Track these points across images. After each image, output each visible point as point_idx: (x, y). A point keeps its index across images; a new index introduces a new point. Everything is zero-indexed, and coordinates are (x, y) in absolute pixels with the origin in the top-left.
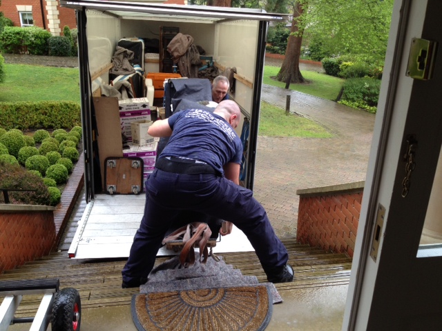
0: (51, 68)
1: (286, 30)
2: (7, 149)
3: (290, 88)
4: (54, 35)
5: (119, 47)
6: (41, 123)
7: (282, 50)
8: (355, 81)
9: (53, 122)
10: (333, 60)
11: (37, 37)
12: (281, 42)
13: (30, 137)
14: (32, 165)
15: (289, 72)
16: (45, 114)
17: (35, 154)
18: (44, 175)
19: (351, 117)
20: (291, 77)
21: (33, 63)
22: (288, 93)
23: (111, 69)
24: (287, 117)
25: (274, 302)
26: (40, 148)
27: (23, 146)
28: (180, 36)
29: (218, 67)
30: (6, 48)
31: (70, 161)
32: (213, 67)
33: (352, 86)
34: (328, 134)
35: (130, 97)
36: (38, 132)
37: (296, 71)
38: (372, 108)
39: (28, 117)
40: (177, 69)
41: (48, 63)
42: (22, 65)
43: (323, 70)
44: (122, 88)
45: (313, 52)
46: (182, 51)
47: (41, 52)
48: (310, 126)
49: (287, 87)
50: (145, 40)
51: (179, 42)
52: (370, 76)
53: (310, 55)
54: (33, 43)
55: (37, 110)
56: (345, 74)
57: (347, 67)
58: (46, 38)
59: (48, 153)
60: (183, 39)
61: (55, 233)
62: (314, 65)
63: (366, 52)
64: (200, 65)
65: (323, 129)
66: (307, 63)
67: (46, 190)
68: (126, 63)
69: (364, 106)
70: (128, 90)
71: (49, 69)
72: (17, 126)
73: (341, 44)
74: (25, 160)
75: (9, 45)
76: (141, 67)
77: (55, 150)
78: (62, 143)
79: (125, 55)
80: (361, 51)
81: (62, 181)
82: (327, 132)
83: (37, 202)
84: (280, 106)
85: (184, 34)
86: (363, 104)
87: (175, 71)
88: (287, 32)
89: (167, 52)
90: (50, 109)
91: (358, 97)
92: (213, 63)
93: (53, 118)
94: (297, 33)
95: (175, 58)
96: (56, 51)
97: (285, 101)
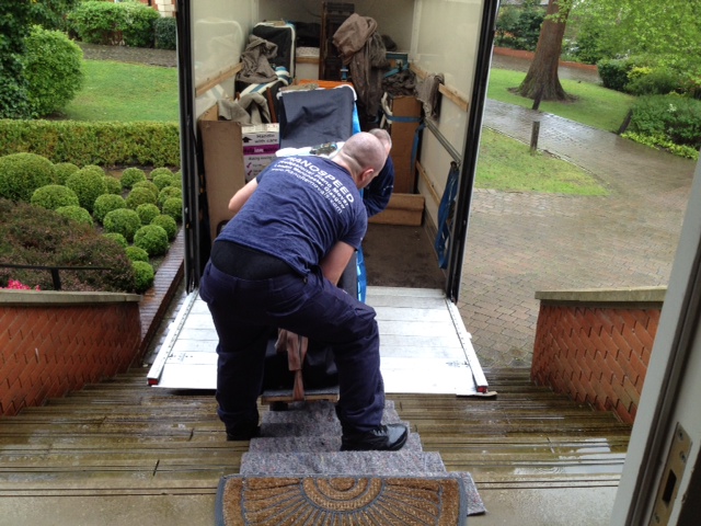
0: (158, 67)
1: (540, 11)
2: (76, 198)
3: (540, 108)
4: (163, 15)
5: (254, 37)
6: (134, 157)
7: (531, 44)
8: (653, 101)
9: (152, 156)
10: (618, 63)
11: (137, 18)
12: (530, 30)
13: (116, 179)
14: (113, 224)
15: (541, 82)
16: (141, 142)
17: (120, 207)
18: (130, 241)
19: (641, 162)
20: (543, 91)
21: (129, 60)
22: (536, 117)
23: (238, 73)
24: (532, 158)
25: (470, 511)
26: (129, 197)
27: (102, 193)
28: (354, 18)
29: (416, 71)
30: (90, 35)
31: (172, 220)
32: (408, 71)
33: (647, 109)
34: (600, 189)
35: (264, 121)
36: (128, 170)
37: (553, 81)
38: (679, 147)
39: (115, 146)
40: (348, 74)
41: (153, 60)
42: (112, 62)
43: (599, 80)
44: (252, 106)
45: (583, 48)
46: (357, 44)
47: (144, 43)
48: (571, 174)
49: (535, 107)
50: (298, 26)
51: (352, 29)
52: (679, 92)
53: (577, 54)
54: (131, 28)
55: (128, 135)
56: (637, 88)
57: (640, 75)
58: (151, 21)
59: (140, 207)
60: (359, 23)
61: (140, 336)
62: (584, 70)
63: (675, 52)
64: (386, 68)
65: (592, 180)
66: (572, 67)
67: (129, 267)
68: (264, 65)
69: (665, 144)
70: (261, 109)
71: (153, 70)
72: (98, 161)
73: (633, 37)
74: (103, 216)
75: (94, 31)
76: (288, 70)
77: (151, 201)
78: (163, 191)
79: (263, 50)
80: (666, 50)
81: (158, 253)
82: (600, 187)
83: (113, 285)
84: (521, 138)
85: (362, 15)
86: (665, 140)
87: (344, 77)
88: (540, 15)
89: (333, 46)
90: (148, 135)
91: (656, 129)
92: (409, 65)
93: (153, 150)
94: (558, 16)
95: (345, 57)
96: (166, 42)
97: (531, 130)
